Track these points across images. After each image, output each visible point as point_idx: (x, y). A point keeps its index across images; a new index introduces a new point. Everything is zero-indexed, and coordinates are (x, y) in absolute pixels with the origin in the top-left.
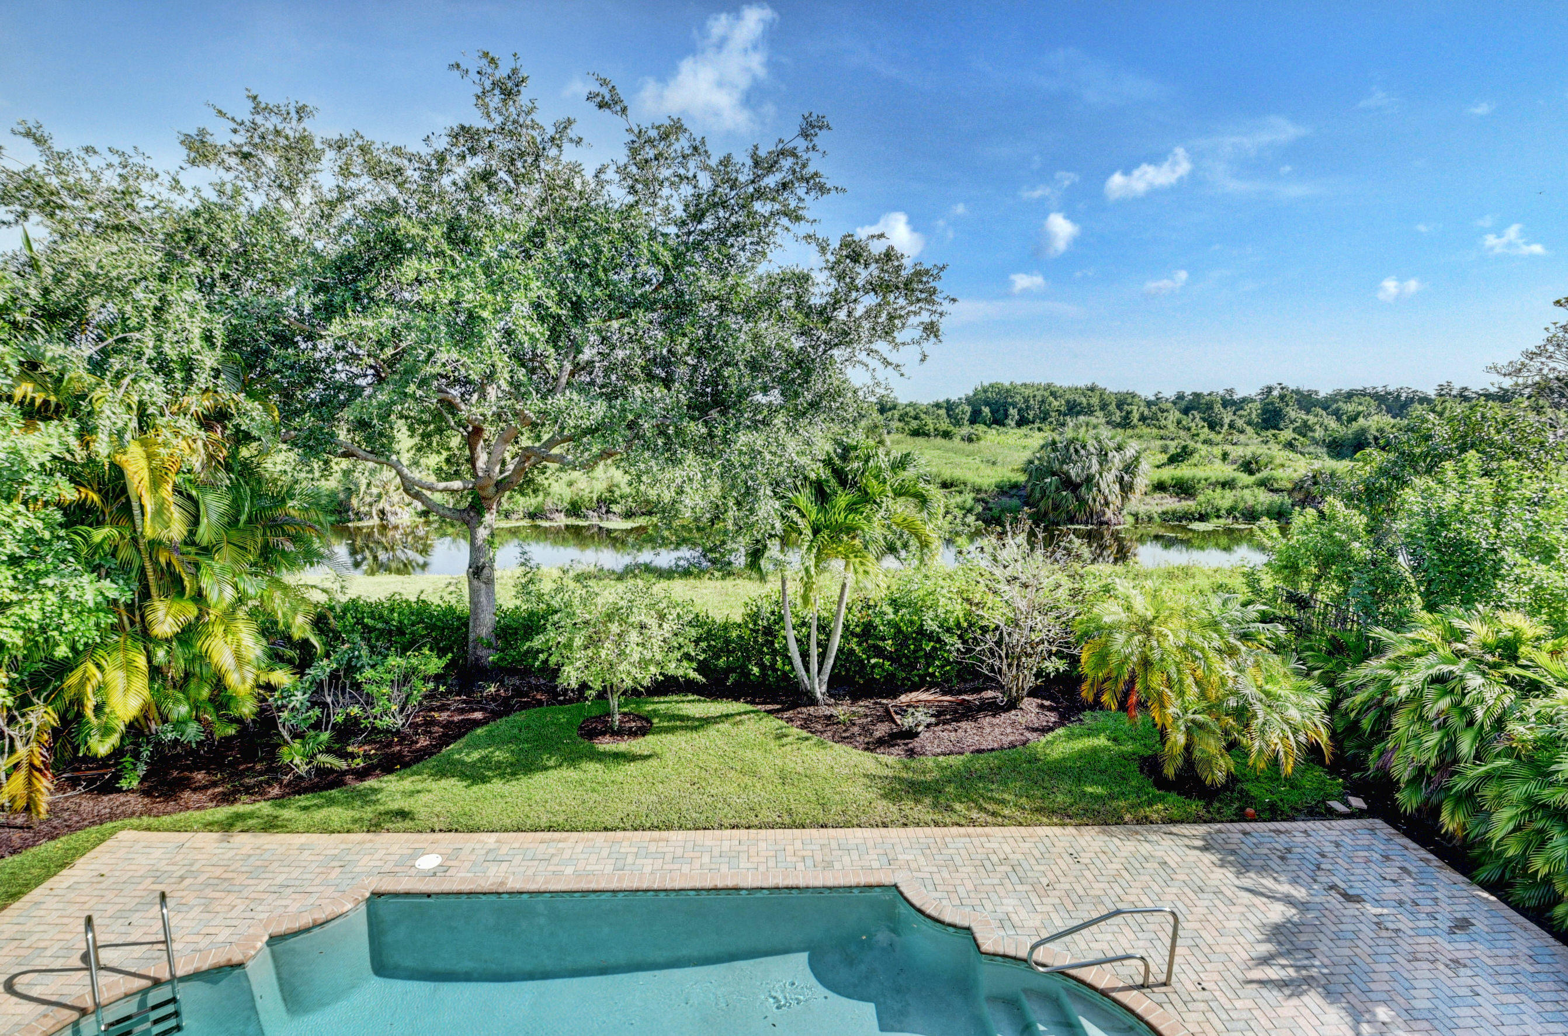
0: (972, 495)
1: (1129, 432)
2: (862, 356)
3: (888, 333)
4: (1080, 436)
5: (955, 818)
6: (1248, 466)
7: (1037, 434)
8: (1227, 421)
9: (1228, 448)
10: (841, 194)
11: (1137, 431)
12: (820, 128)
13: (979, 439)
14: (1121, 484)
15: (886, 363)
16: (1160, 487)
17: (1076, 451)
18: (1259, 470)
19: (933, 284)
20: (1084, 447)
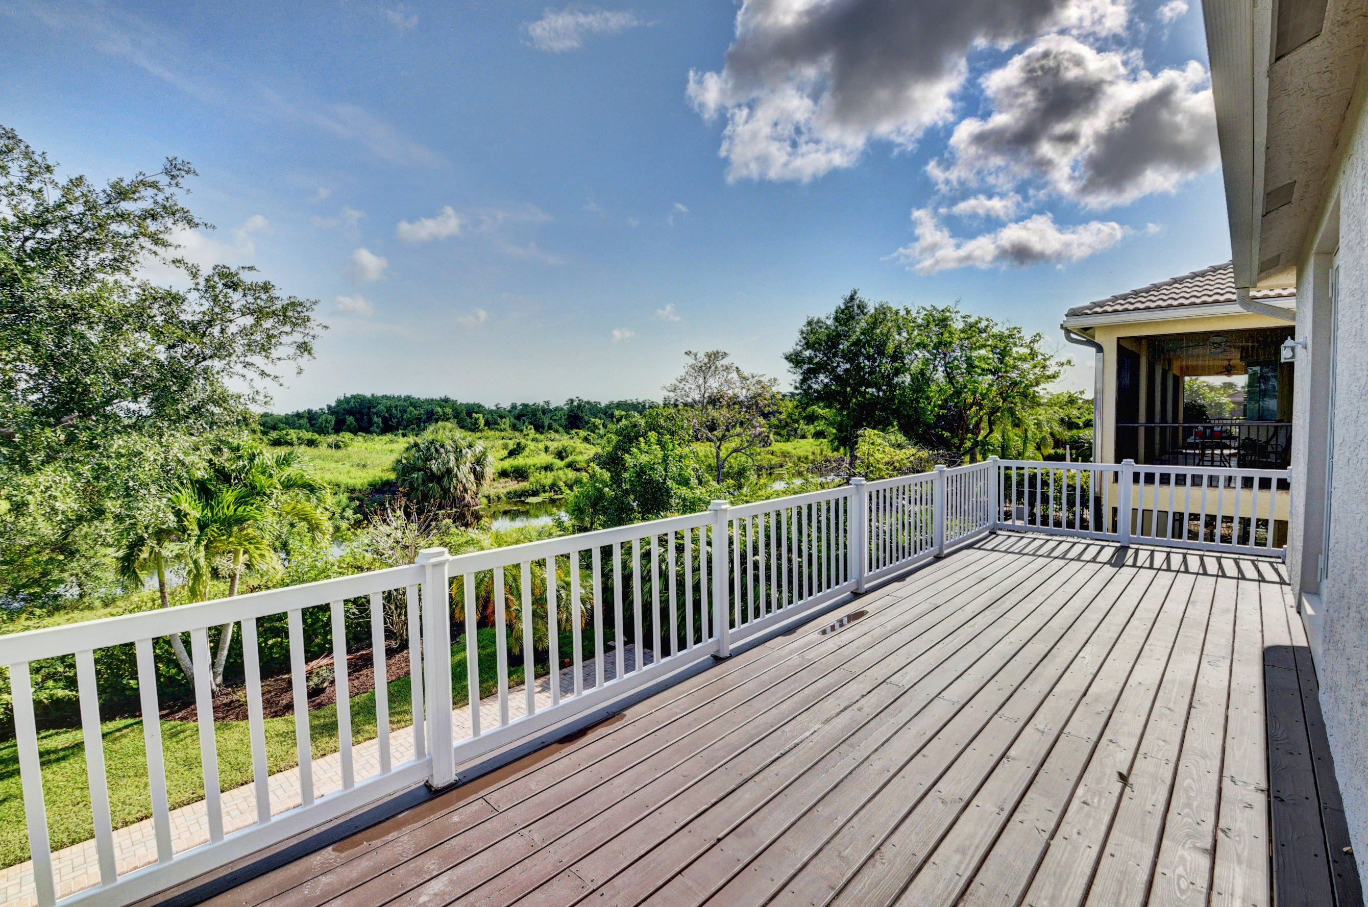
0: (346, 495)
1: (478, 434)
2: (239, 368)
3: (264, 349)
4: (439, 438)
5: (367, 735)
6: (560, 455)
7: (401, 439)
8: (546, 424)
9: (549, 443)
10: (210, 230)
11: (484, 433)
12: (188, 172)
13: (346, 446)
14: (474, 474)
15: (263, 374)
16: (504, 474)
17: (437, 450)
18: (567, 457)
19: (306, 314)
20: (442, 446)
